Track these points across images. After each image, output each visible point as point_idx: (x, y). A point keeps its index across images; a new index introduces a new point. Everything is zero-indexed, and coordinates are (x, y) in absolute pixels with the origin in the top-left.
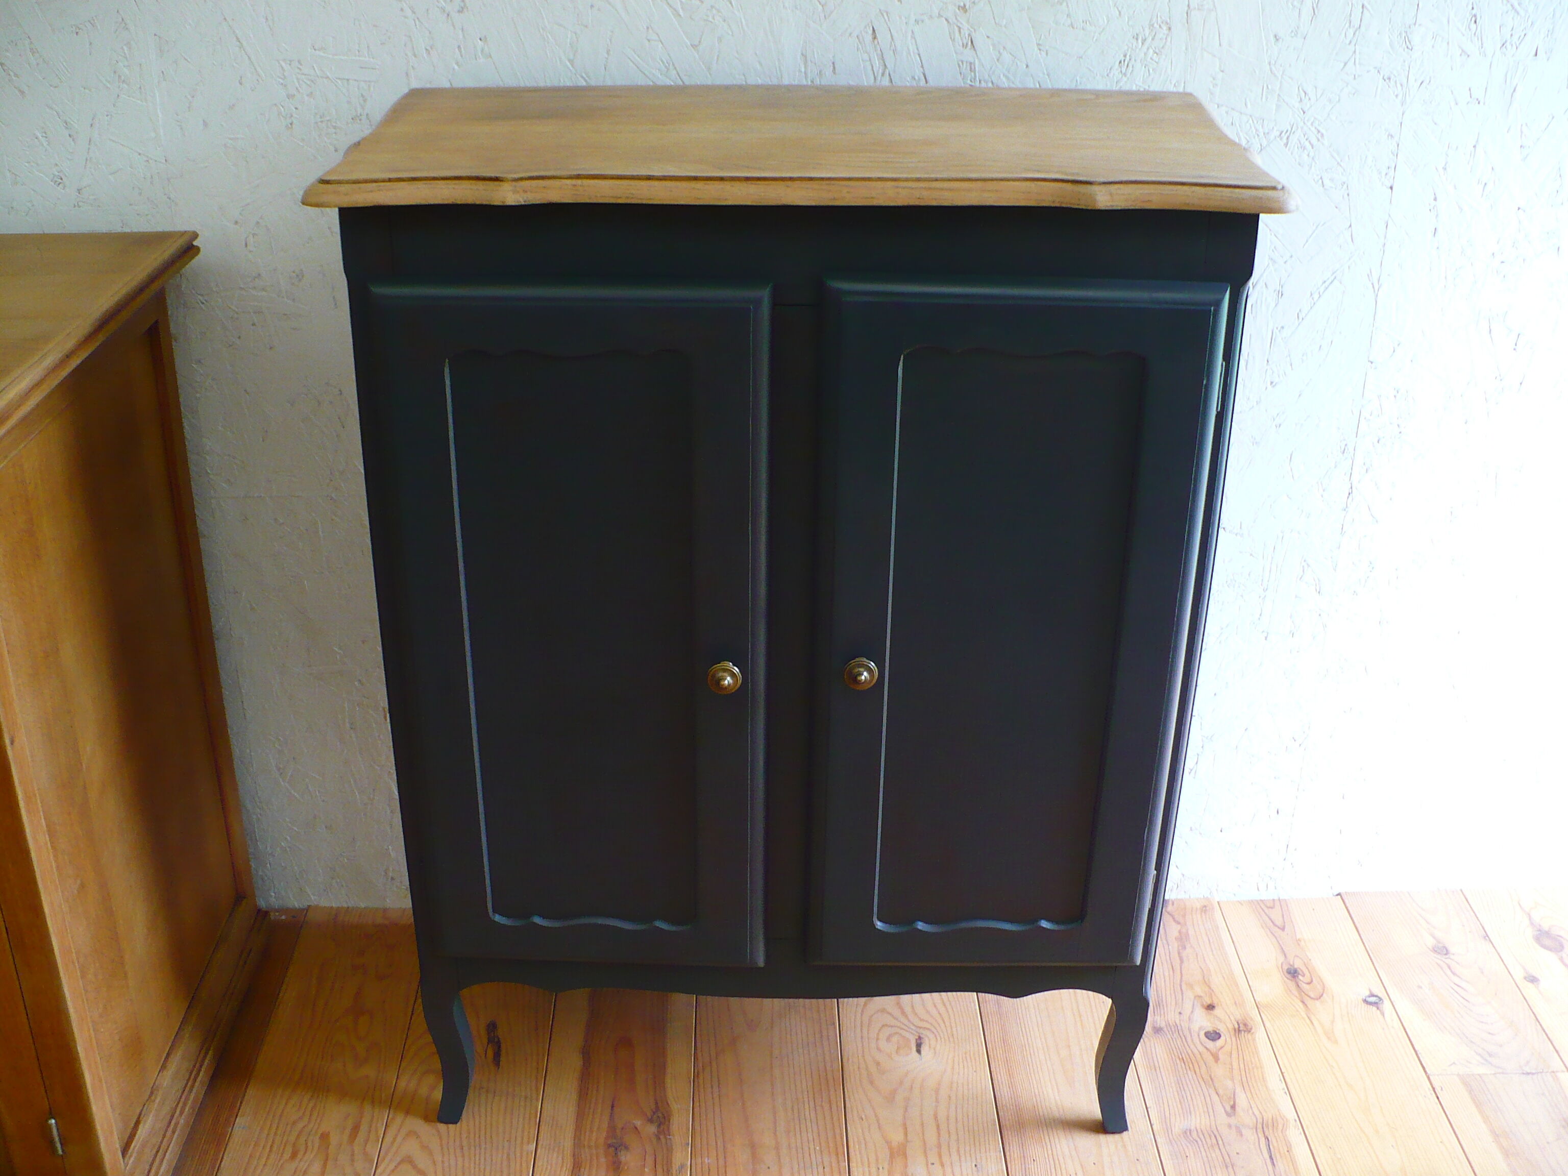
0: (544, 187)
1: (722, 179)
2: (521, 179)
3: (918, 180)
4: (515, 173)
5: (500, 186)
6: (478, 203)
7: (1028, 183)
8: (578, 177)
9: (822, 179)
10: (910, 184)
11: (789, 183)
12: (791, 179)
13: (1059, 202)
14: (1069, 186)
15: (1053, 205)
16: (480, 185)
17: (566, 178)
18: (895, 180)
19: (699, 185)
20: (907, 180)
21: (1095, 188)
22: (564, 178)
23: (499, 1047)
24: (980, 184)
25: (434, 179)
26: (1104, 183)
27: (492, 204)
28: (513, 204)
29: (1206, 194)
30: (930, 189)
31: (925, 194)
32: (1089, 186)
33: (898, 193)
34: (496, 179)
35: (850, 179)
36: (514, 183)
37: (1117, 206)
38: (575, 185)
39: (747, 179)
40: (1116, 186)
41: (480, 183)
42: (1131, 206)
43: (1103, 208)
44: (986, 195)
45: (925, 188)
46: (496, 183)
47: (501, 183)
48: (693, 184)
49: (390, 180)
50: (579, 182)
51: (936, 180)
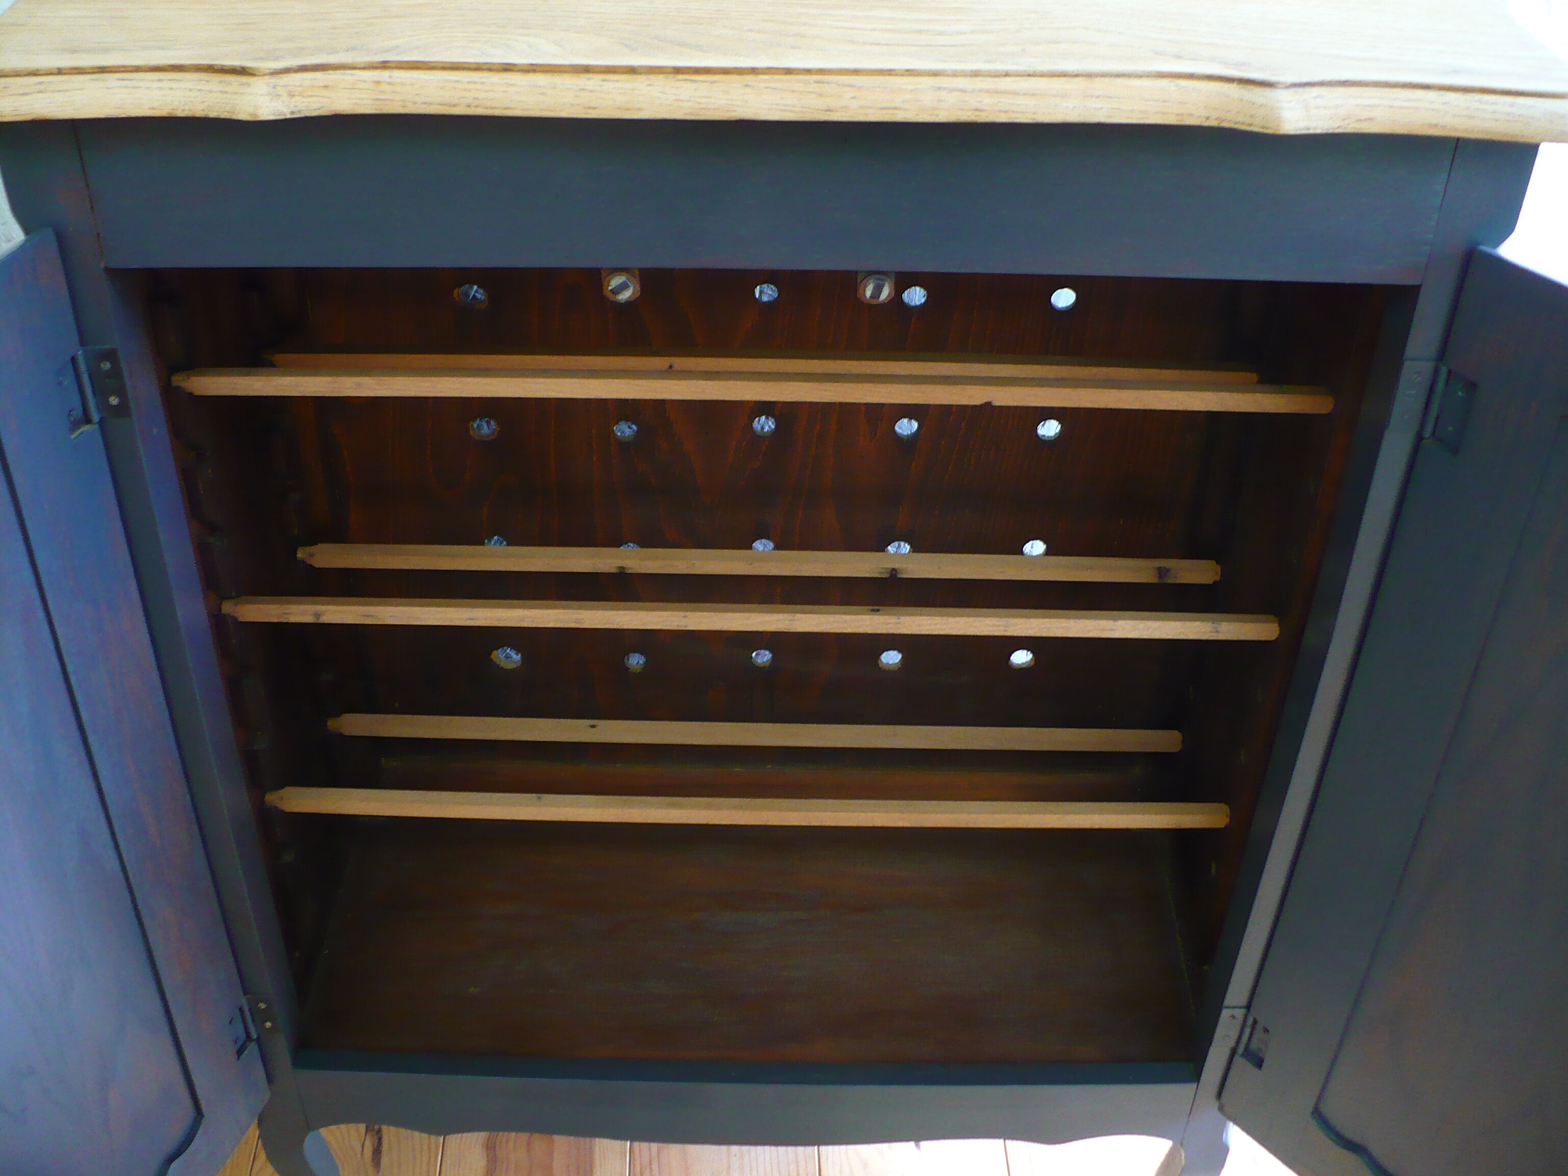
0: (326, 87)
1: (632, 70)
2: (287, 71)
3: (975, 74)
4: (276, 59)
5: (248, 85)
6: (213, 114)
7: (1164, 82)
8: (384, 65)
9: (808, 71)
10: (960, 82)
11: (749, 78)
12: (754, 71)
13: (1216, 119)
14: (1233, 90)
15: (1207, 124)
16: (215, 82)
17: (364, 68)
18: (935, 74)
19: (593, 82)
20: (955, 74)
21: (1281, 97)
22: (360, 69)
23: (380, 1139)
24: (1080, 82)
25: (137, 69)
26: (1295, 85)
27: (235, 117)
28: (271, 118)
29: (1468, 108)
30: (996, 92)
31: (987, 101)
32: (1267, 92)
33: (940, 101)
34: (242, 71)
35: (856, 72)
36: (273, 80)
37: (1315, 128)
38: (378, 83)
39: (677, 71)
40: (1316, 91)
41: (216, 78)
42: (1338, 127)
43: (1292, 132)
44: (1092, 104)
45: (988, 91)
46: (244, 79)
47: (252, 80)
48: (582, 81)
49: (60, 72)
50: (384, 75)
51: (1007, 75)
